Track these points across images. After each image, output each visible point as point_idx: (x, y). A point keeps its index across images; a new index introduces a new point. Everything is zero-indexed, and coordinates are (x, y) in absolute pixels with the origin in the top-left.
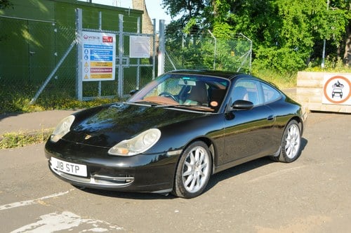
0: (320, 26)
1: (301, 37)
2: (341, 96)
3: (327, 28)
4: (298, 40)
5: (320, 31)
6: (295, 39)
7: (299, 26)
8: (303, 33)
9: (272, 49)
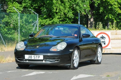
0: (77, 5)
1: (66, 11)
2: (105, 44)
3: (82, 6)
4: (65, 14)
5: (78, 7)
6: (62, 13)
7: (65, 4)
8: (67, 9)
9: (48, 20)
